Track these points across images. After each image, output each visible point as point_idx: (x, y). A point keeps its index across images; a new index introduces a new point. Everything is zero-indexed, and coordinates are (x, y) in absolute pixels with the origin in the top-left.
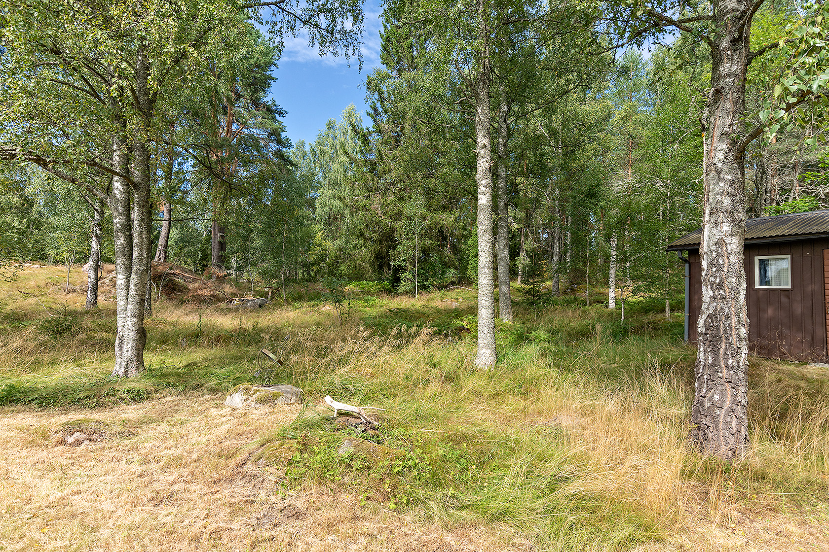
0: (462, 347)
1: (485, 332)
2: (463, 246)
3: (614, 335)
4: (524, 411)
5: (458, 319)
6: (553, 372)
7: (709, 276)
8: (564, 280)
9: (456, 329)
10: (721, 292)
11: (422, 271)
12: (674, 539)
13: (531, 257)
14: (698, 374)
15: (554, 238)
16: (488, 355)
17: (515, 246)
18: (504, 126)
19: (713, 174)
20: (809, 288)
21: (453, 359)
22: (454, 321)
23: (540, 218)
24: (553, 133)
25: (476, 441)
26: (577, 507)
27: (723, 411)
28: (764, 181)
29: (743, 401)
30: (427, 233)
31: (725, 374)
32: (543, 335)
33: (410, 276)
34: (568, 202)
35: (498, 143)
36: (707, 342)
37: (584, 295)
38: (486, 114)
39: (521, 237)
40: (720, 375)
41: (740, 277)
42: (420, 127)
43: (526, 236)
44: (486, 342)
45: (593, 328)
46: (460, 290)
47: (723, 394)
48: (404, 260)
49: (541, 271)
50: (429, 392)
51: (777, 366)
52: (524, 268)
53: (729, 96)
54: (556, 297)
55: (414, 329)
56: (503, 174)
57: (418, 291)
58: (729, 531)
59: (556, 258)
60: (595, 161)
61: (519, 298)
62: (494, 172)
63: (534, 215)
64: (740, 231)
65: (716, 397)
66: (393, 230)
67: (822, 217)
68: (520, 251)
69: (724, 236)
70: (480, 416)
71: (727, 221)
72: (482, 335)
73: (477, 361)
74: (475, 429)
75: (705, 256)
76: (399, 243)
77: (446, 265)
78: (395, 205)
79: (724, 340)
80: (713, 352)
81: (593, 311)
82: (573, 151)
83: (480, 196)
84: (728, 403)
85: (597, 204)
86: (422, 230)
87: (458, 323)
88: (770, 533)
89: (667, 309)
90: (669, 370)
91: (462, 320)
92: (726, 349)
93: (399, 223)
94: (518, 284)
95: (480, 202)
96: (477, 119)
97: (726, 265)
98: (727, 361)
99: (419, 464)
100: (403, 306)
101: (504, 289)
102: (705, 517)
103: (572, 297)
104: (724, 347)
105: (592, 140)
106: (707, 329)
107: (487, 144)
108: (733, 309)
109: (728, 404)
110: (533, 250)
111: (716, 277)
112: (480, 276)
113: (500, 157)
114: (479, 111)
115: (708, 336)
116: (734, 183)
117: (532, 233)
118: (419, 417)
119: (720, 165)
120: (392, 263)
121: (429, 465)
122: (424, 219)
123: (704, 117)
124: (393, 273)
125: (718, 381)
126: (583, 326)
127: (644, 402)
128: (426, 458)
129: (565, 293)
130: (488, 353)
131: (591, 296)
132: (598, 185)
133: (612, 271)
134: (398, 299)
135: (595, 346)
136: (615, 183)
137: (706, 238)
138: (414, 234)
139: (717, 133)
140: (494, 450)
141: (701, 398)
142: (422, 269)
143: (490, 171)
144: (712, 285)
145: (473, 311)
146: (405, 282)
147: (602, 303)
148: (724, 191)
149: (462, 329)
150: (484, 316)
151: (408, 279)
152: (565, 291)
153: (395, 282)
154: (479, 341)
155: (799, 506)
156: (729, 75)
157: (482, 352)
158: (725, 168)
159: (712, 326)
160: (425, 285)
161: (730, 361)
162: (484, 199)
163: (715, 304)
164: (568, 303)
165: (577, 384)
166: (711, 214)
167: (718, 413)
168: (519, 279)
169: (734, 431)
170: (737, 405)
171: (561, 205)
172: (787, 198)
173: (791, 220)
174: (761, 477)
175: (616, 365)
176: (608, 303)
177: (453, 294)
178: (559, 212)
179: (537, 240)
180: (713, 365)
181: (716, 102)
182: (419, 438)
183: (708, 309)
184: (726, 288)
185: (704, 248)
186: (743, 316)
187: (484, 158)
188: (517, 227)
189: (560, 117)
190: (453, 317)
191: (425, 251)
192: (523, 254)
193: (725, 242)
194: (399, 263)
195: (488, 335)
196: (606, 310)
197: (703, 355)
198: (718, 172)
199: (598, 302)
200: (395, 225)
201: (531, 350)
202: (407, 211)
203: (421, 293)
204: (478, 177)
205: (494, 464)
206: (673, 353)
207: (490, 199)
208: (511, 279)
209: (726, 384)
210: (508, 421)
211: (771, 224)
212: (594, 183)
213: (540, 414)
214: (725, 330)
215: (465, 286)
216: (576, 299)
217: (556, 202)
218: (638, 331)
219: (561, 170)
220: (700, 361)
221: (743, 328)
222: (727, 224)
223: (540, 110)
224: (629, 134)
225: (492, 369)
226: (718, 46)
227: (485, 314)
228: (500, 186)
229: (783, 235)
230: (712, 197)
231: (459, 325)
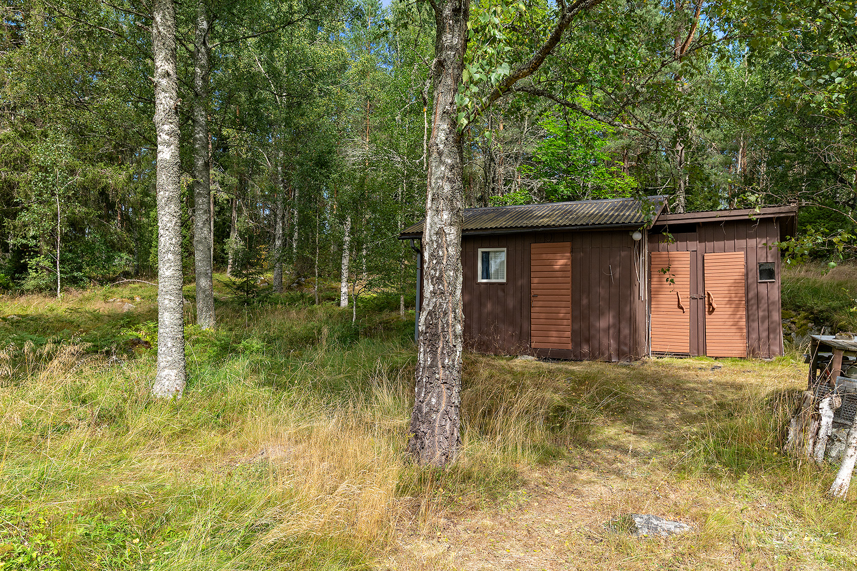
0: (132, 371)
1: (169, 345)
2: (145, 220)
3: (343, 339)
4: (221, 449)
5: (130, 327)
6: (265, 392)
7: (430, 269)
8: (289, 271)
9: (126, 344)
10: (440, 287)
11: (70, 255)
12: (382, 565)
13: (245, 240)
14: (418, 377)
15: (276, 215)
16: (173, 378)
17: (224, 224)
18: (203, 50)
19: (435, 155)
20: (519, 283)
21: (116, 388)
22: (124, 331)
23: (257, 188)
24: (274, 73)
25: (144, 503)
26: (276, 559)
27: (439, 415)
28: (492, 169)
29: (456, 402)
30: (79, 194)
31: (441, 375)
32: (256, 344)
33: (46, 263)
34: (294, 169)
35: (194, 73)
36: (427, 342)
37: (312, 291)
38: (169, 26)
39: (232, 211)
40: (437, 376)
41: (457, 270)
42: (62, 22)
43: (239, 211)
44: (170, 359)
45: (320, 332)
46: (137, 285)
47: (439, 397)
48: (34, 237)
49: (258, 259)
50: (67, 444)
51: (492, 362)
52: (236, 253)
53: (450, 71)
54: (277, 293)
55: (48, 348)
56: (202, 120)
57: (62, 286)
58: (435, 540)
59: (278, 243)
60: (327, 120)
61: (227, 296)
62: (184, 116)
63: (250, 182)
64: (458, 221)
65: (434, 400)
66: (12, 186)
67: (531, 211)
68: (230, 231)
69: (444, 226)
70: (154, 467)
71: (447, 209)
72: (164, 349)
73: (157, 388)
74: (144, 486)
75: (427, 247)
76: (23, 208)
77: (114, 247)
78: (15, 144)
79: (442, 339)
80: (432, 352)
81: (321, 310)
82: (300, 104)
83: (160, 148)
84: (444, 405)
85: (328, 176)
86: (68, 189)
87: (131, 334)
88: (469, 532)
89: (402, 306)
90: (396, 376)
91: (137, 330)
92: (443, 348)
93: (24, 174)
94: (227, 276)
95: (160, 156)
96: (155, 31)
97: (445, 257)
98: (444, 361)
99: (39, 559)
100: (31, 311)
101: (204, 282)
102: (414, 533)
103: (299, 293)
104: (441, 345)
105: (324, 93)
106: (427, 328)
107: (171, 72)
108: (450, 305)
109: (443, 407)
110: (248, 229)
111: (436, 270)
112: (160, 265)
113: (197, 95)
114: (158, 19)
115: (428, 334)
116: (453, 168)
117: (247, 206)
118: (43, 484)
119: (441, 146)
120: (11, 242)
121: (59, 555)
122: (72, 172)
123: (426, 89)
124: (13, 257)
125: (435, 383)
126: (308, 330)
127: (368, 415)
128: (52, 545)
129: (289, 288)
130: (173, 374)
131: (321, 291)
132: (330, 152)
133: (345, 261)
134: (23, 300)
135: (319, 355)
136: (350, 152)
137: (428, 226)
138: (53, 194)
139: (439, 111)
140: (170, 511)
141: (420, 403)
142: (70, 251)
143: (176, 113)
144: (432, 279)
145: (153, 315)
146: (37, 272)
147: (334, 300)
148: (444, 175)
149: (137, 342)
150: (167, 323)
151: (42, 268)
152: (290, 286)
153: (15, 272)
154: (160, 359)
155: (494, 499)
156: (451, 48)
157: (163, 374)
158: (446, 150)
159: (431, 324)
160: (74, 277)
161: (447, 361)
162: (166, 153)
163: (434, 300)
164: (292, 301)
165: (292, 404)
166: (433, 200)
167: (435, 417)
168: (229, 270)
169: (448, 434)
170: (451, 406)
171: (286, 173)
172: (510, 189)
173: (508, 212)
174: (467, 477)
175: (342, 376)
176: (339, 300)
177: (126, 292)
178: (283, 181)
179: (254, 217)
180: (431, 366)
181: (439, 75)
182: (41, 518)
183: (428, 305)
184: (445, 282)
185: (426, 238)
186: (459, 311)
187: (166, 92)
188: (226, 196)
189: (284, 55)
190: (122, 326)
191: (75, 224)
192: (234, 235)
193: (445, 232)
194: (24, 241)
195: (174, 349)
196: (337, 309)
197: (423, 357)
198: (440, 154)
199: (328, 299)
200: (15, 177)
201: (239, 365)
202: (38, 157)
203: (66, 290)
204: (157, 118)
205: (169, 529)
206: (400, 356)
207: (177, 153)
208: (217, 270)
209: (443, 386)
210: (196, 466)
211: (492, 215)
212: (325, 149)
213: (243, 449)
214: (443, 328)
215: (147, 279)
216: (302, 296)
217: (280, 168)
218: (369, 333)
219: (285, 126)
220: (420, 363)
221: (459, 324)
222: (447, 213)
223: (256, 39)
224: (366, 94)
225: (179, 397)
226: (441, 12)
227: (168, 319)
228: (197, 136)
229: (501, 228)
230: (434, 181)
231: (131, 338)
